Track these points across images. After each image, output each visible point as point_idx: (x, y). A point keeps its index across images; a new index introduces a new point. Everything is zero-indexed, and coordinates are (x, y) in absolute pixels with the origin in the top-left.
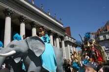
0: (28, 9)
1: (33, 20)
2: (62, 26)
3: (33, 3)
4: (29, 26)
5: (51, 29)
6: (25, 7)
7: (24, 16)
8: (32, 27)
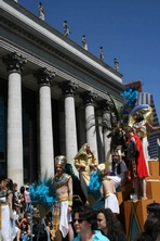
0: (30, 35)
1: (42, 64)
2: (120, 80)
3: (43, 17)
4: (32, 80)
5: (91, 89)
6: (21, 30)
7: (19, 53)
8: (41, 84)
